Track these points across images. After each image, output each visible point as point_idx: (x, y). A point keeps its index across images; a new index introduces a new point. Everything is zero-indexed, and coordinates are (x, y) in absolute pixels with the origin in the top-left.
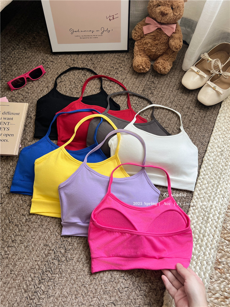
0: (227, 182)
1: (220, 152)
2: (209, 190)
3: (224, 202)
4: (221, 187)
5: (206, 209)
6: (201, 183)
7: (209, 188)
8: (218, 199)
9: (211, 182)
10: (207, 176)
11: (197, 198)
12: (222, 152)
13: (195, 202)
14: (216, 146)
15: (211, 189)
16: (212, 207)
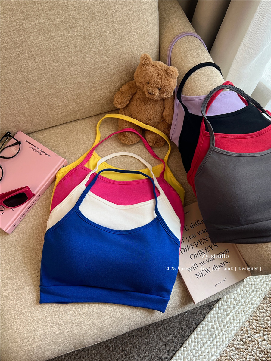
0: (226, 335)
1: (233, 304)
2: (206, 338)
3: (215, 354)
4: (219, 339)
5: (195, 354)
6: (202, 329)
7: (207, 336)
8: (211, 348)
9: (211, 331)
10: (210, 324)
11: (192, 341)
12: (235, 305)
13: (188, 343)
14: (233, 297)
15: (208, 338)
16: (202, 354)
